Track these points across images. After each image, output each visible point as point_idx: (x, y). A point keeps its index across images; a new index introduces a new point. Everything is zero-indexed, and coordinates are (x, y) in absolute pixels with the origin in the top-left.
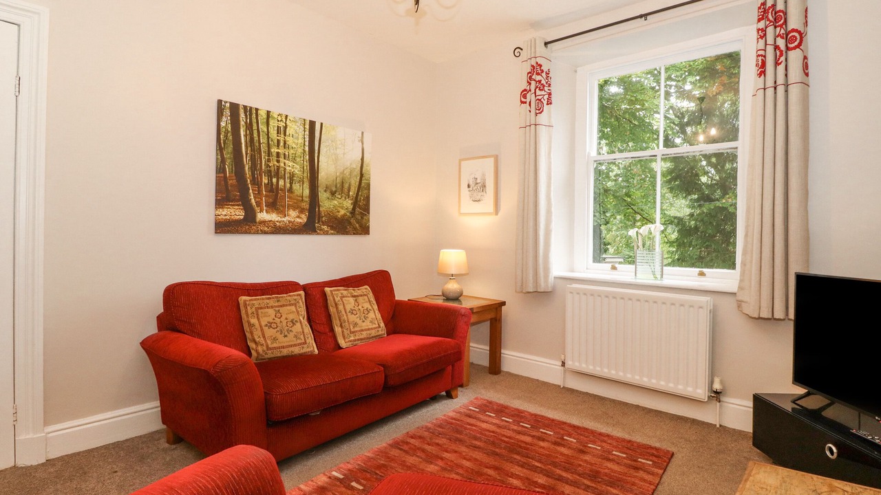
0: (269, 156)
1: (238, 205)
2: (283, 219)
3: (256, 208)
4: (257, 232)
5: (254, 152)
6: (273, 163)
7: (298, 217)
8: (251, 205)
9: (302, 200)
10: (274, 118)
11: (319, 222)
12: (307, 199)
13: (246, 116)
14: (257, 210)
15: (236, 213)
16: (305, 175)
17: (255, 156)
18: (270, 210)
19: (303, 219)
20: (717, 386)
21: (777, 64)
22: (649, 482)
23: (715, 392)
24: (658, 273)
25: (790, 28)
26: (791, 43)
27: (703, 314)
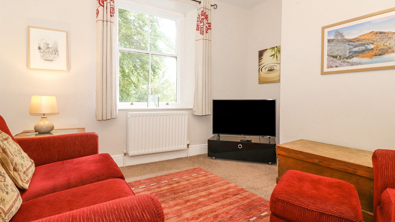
20: (188, 143)
21: (207, 32)
22: (216, 176)
23: (188, 145)
24: (157, 104)
25: (209, 22)
26: (209, 27)
27: (186, 117)
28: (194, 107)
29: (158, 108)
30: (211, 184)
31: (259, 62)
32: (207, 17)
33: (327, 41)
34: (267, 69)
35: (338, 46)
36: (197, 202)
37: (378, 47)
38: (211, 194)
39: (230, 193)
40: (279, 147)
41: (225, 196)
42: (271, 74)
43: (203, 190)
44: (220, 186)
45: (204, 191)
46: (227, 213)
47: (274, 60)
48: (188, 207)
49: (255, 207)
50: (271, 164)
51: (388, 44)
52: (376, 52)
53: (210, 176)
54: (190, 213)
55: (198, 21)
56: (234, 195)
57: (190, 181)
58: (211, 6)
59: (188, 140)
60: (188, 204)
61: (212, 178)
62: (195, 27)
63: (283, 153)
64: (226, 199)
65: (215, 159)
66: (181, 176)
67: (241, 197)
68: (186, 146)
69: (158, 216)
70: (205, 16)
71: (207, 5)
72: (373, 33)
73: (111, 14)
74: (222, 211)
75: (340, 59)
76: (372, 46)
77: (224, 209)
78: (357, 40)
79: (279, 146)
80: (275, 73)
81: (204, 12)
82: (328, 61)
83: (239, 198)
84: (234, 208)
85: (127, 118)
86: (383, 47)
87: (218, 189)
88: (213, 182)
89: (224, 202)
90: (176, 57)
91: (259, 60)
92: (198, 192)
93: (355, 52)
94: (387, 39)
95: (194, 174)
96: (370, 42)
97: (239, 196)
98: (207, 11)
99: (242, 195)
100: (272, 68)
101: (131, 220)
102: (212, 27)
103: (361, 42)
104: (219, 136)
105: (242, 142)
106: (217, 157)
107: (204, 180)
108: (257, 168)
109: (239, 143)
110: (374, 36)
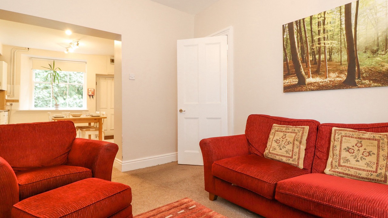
0: (312, 42)
1: (294, 76)
2: (325, 80)
3: (305, 76)
4: (306, 90)
5: (303, 44)
6: (316, 45)
7: (338, 77)
8: (302, 75)
9: (341, 64)
10: (315, 18)
11: (359, 78)
12: (346, 63)
13: (297, 26)
14: (306, 77)
15: (294, 80)
16: (343, 45)
17: (303, 46)
18: (315, 76)
19: (344, 77)
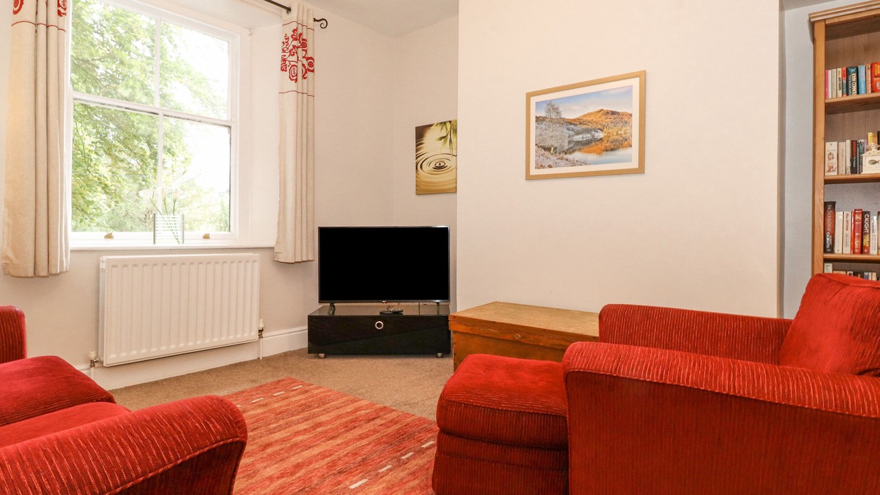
20: (261, 326)
21: (304, 77)
22: (328, 391)
23: (260, 331)
24: (180, 238)
25: (309, 55)
26: (310, 67)
27: (257, 266)
28: (277, 243)
29: (181, 245)
30: (318, 407)
31: (417, 151)
32: (304, 45)
33: (535, 119)
34: (433, 165)
35: (551, 130)
36: (289, 445)
37: (609, 137)
38: (320, 425)
39: (361, 419)
40: (454, 317)
41: (350, 426)
42: (442, 175)
43: (301, 421)
44: (337, 408)
45: (303, 422)
46: (356, 454)
47: (446, 148)
48: (270, 455)
49: (411, 436)
50: (442, 357)
51: (622, 132)
52: (607, 145)
53: (316, 392)
54: (276, 465)
55: (284, 51)
56: (369, 420)
57: (269, 407)
58: (315, 20)
59: (261, 320)
60: (269, 450)
61: (319, 396)
62: (279, 63)
63: (462, 328)
64: (351, 429)
65: (325, 357)
66: (247, 399)
67: (383, 422)
68: (255, 334)
69: (236, 425)
70: (300, 42)
71: (305, 18)
72: (603, 112)
73: (60, 9)
74: (345, 452)
75: (555, 153)
76: (600, 135)
77: (350, 448)
78: (579, 121)
79: (455, 315)
80: (447, 174)
81: (300, 31)
82: (536, 156)
83: (379, 424)
84: (369, 444)
85: (98, 270)
86: (616, 137)
87: (334, 414)
88: (322, 402)
89: (350, 436)
90: (230, 127)
91: (417, 146)
92: (291, 426)
93: (578, 143)
94: (621, 124)
95: (277, 392)
96: (599, 126)
97: (378, 422)
98: (305, 31)
99: (385, 419)
100: (442, 164)
101: (185, 434)
102: (316, 67)
103: (584, 127)
104: (334, 307)
105: (382, 317)
106: (329, 354)
107: (303, 402)
108: (415, 366)
109: (375, 318)
110: (604, 117)
